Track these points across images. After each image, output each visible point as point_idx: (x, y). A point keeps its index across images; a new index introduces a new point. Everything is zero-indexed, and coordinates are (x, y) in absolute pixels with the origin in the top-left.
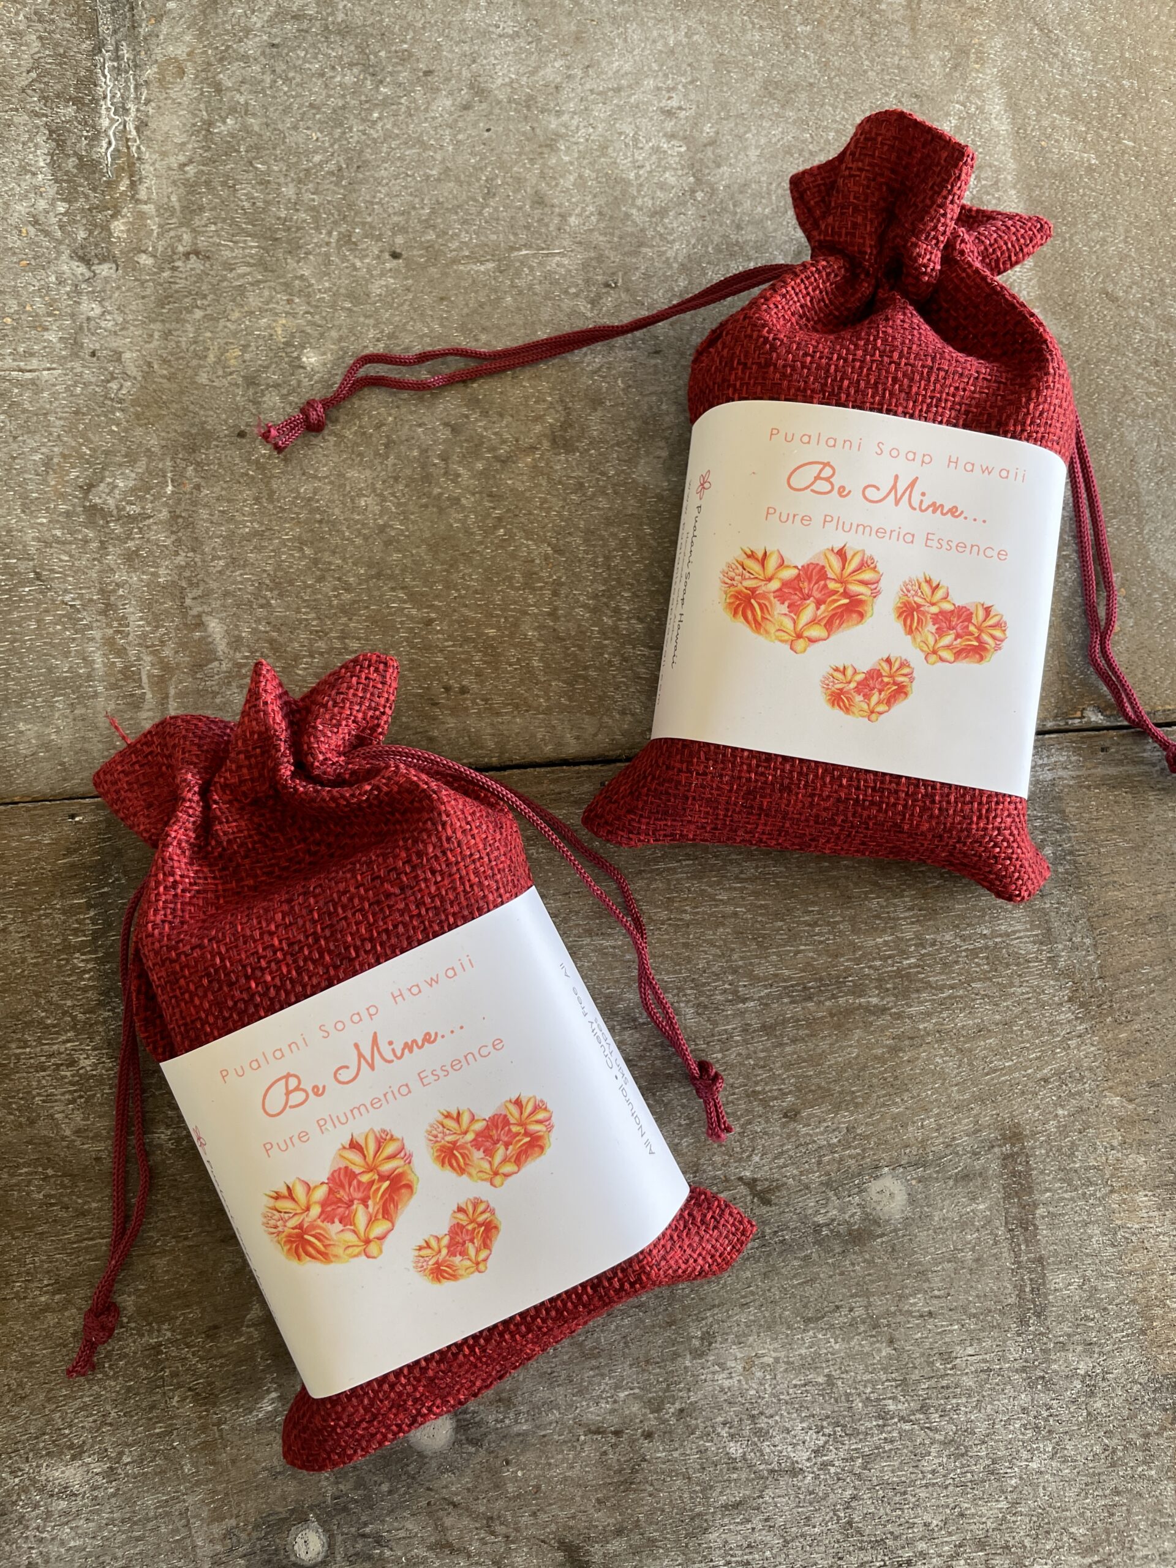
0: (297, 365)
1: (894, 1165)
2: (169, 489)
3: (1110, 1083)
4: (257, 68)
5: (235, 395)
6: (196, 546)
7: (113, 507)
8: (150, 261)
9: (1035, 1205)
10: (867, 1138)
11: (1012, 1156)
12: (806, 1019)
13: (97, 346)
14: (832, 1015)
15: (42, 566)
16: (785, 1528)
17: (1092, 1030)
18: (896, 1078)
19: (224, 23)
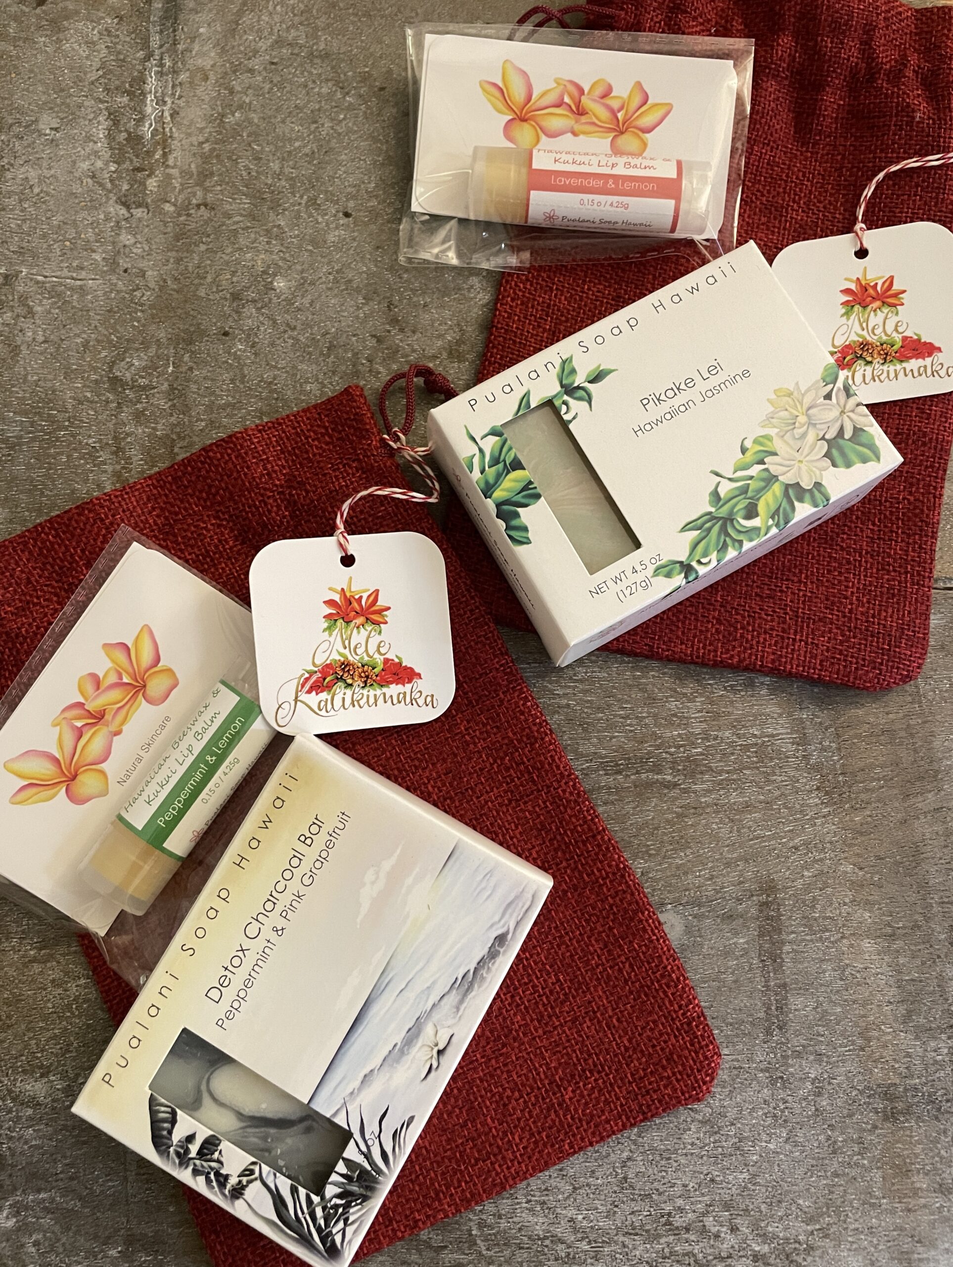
0: (270, 288)
1: (677, 902)
2: (171, 369)
3: (846, 855)
4: (259, 78)
5: (223, 306)
6: (186, 410)
7: (129, 379)
8: (172, 209)
9: (783, 943)
10: (657, 881)
11: (766, 904)
12: (616, 788)
13: (129, 266)
14: (636, 786)
15: (74, 417)
16: (574, 1177)
17: (835, 813)
18: (682, 837)
19: (239, 45)
